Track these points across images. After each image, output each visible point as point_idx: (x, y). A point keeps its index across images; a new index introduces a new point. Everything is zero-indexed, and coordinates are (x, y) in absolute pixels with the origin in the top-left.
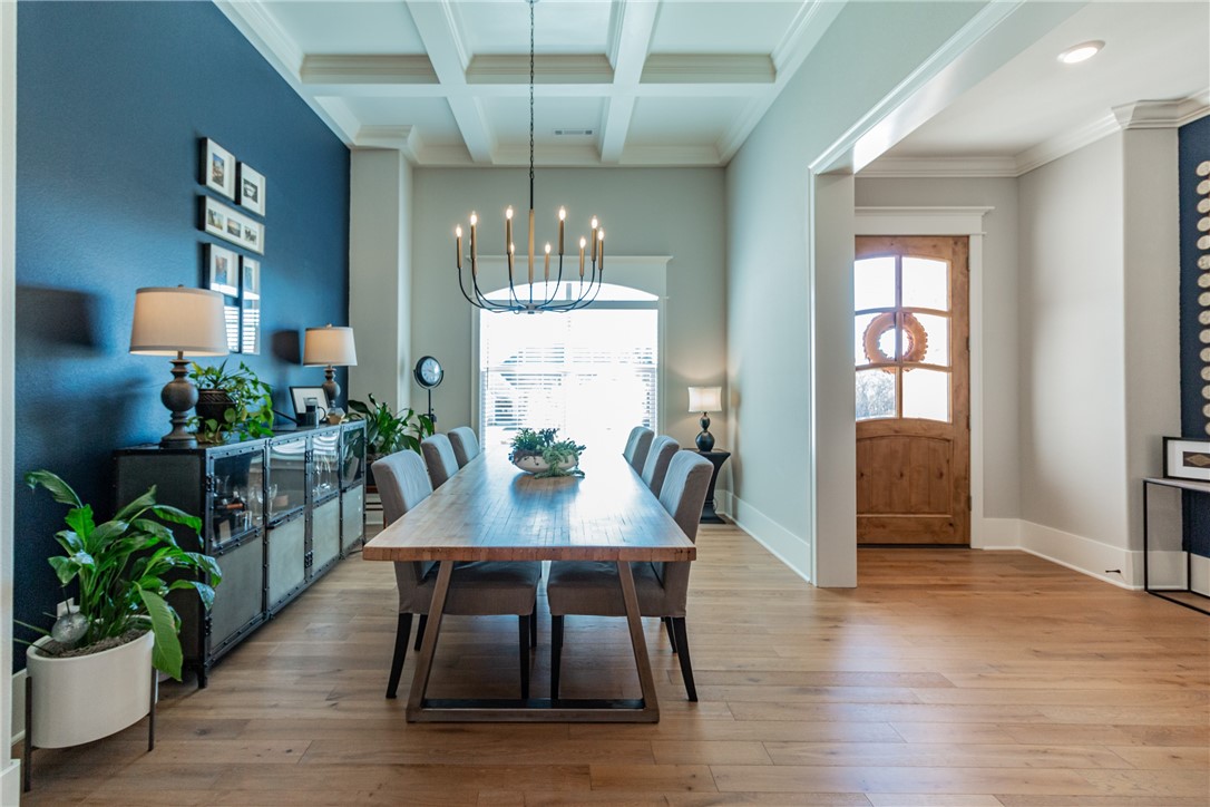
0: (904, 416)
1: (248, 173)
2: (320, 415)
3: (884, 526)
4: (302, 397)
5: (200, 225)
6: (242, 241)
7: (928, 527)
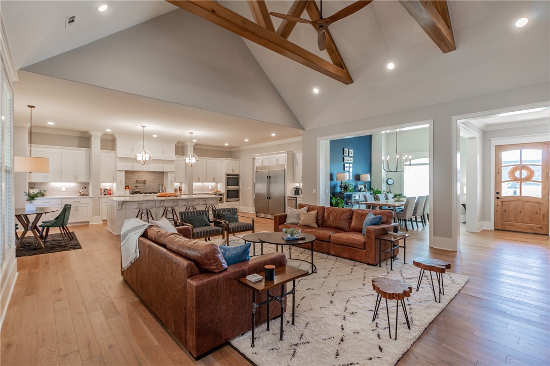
0: (522, 195)
1: (350, 150)
2: (362, 190)
3: (513, 226)
4: (360, 187)
5: (344, 161)
6: (350, 162)
7: (531, 228)
